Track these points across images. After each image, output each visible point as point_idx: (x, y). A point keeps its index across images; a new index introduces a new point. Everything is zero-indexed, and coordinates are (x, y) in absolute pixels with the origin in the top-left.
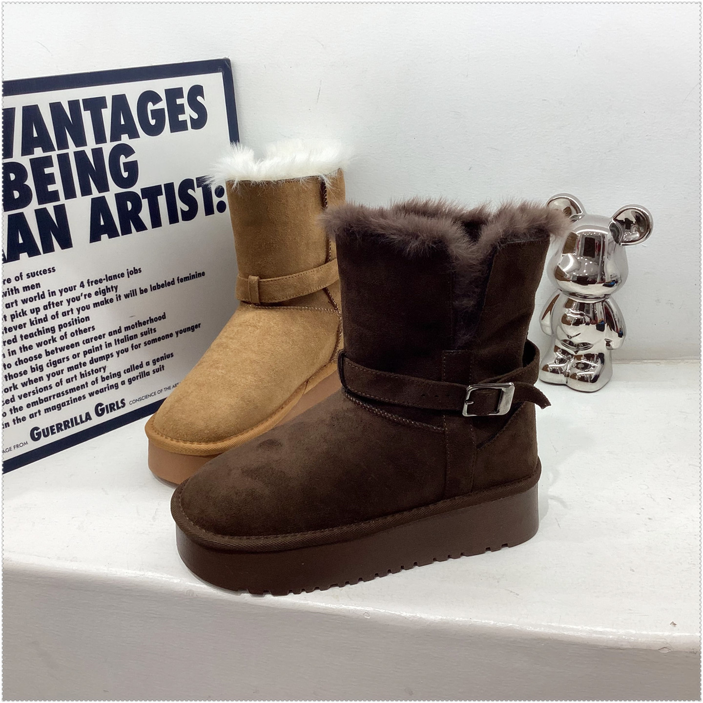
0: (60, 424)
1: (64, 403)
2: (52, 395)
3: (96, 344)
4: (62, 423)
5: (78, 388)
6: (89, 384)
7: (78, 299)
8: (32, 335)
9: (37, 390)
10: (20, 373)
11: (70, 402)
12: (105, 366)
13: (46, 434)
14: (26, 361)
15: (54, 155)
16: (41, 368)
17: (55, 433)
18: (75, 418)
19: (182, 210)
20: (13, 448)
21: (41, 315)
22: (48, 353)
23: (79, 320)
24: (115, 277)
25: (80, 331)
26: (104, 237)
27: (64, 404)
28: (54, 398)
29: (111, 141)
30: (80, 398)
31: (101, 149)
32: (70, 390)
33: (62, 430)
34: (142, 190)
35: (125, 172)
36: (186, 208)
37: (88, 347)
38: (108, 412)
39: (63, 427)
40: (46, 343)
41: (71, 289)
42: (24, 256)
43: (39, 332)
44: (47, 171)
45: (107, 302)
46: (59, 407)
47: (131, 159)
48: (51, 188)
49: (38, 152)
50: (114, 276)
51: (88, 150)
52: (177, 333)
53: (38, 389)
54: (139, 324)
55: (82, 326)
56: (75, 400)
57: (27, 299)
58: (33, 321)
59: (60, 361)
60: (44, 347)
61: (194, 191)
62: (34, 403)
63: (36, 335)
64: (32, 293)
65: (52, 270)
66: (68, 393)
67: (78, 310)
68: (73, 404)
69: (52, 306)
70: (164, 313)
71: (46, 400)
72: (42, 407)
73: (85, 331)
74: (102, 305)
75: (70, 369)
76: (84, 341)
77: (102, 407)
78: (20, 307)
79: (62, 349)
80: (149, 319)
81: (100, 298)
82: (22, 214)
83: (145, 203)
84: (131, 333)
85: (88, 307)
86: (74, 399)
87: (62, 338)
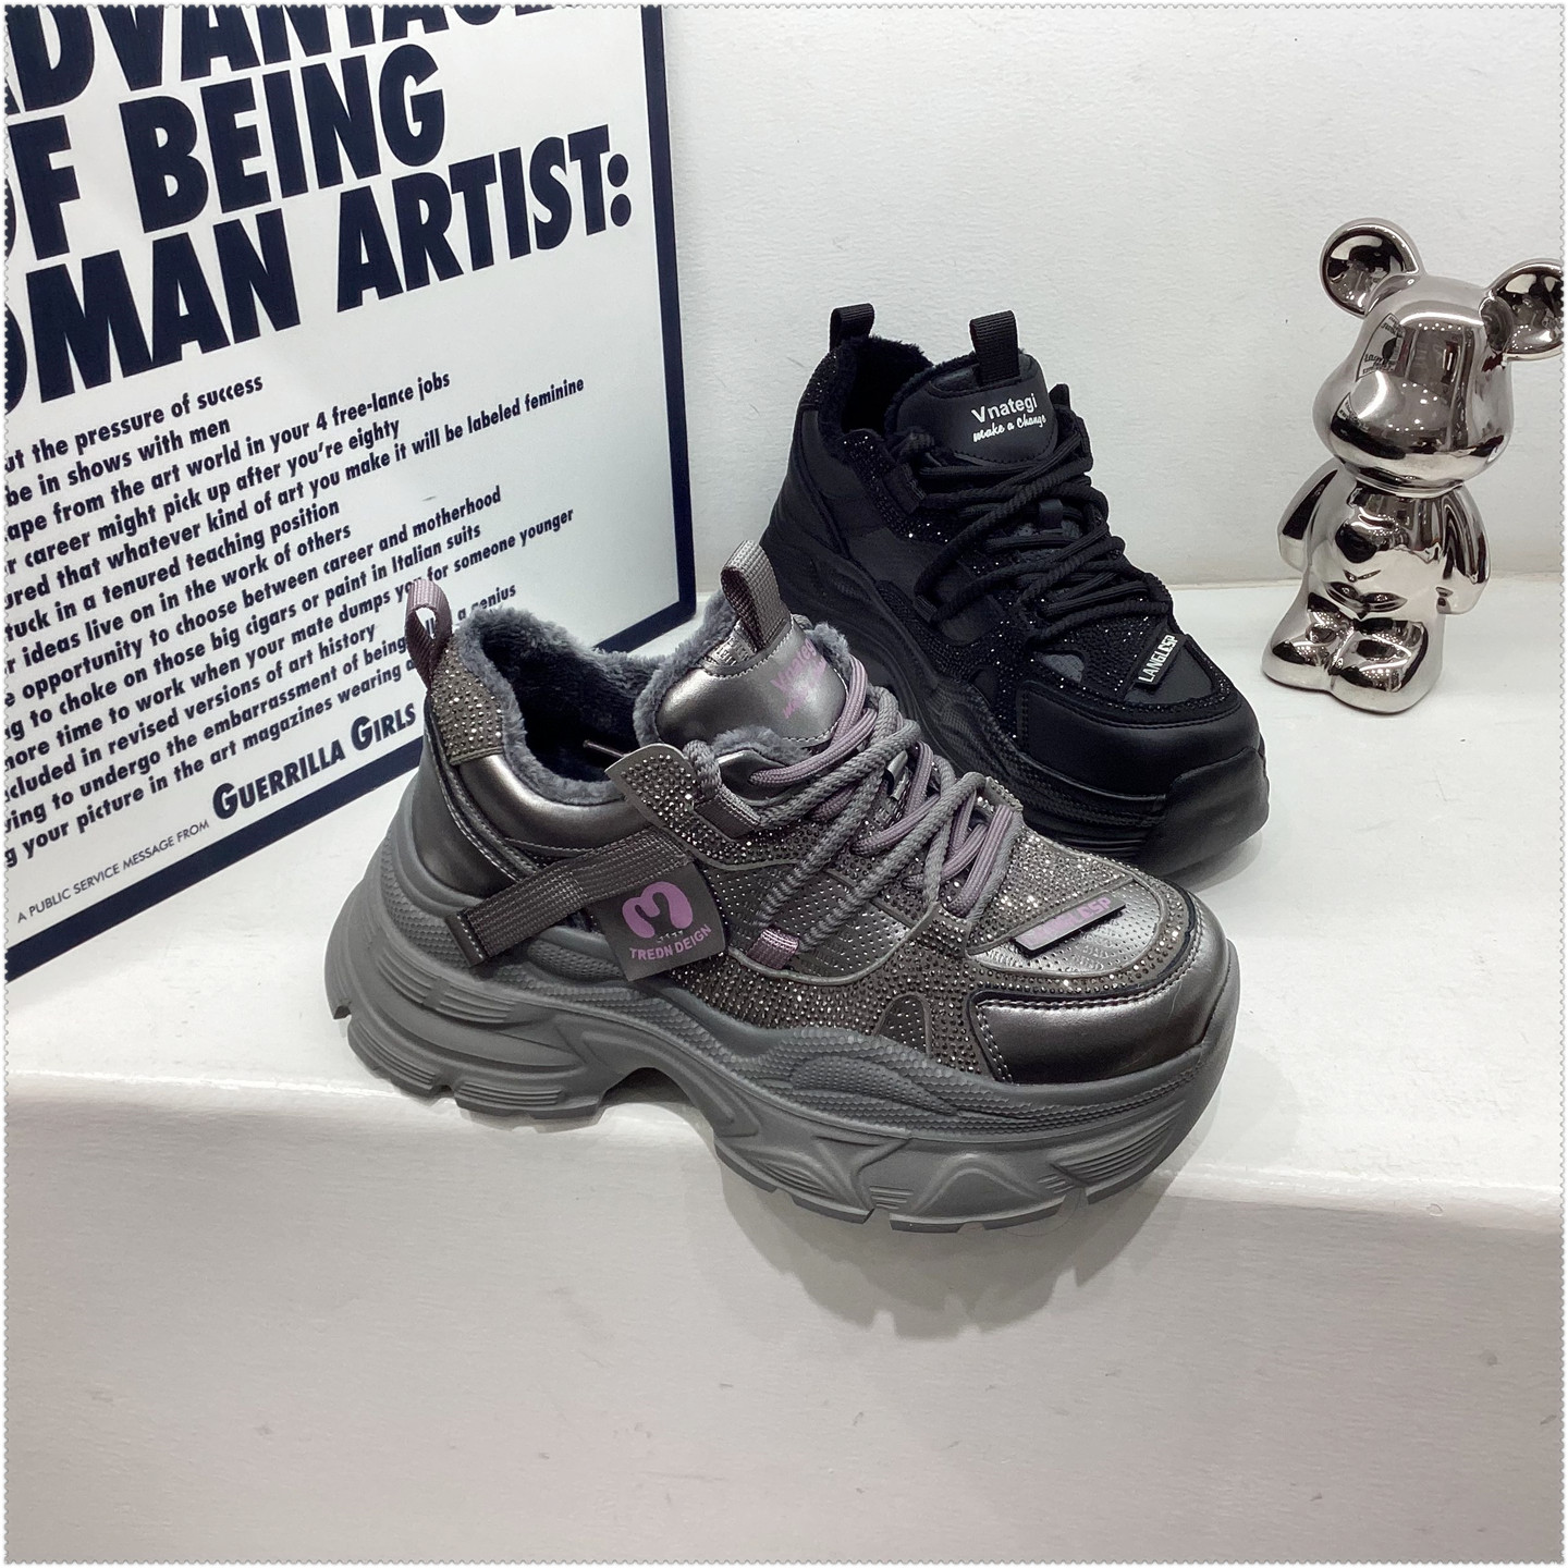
0: (278, 773)
1: (286, 721)
2: (259, 702)
3: (352, 570)
4: (283, 771)
5: (315, 683)
6: (340, 672)
7: (312, 458)
8: (212, 555)
9: (226, 693)
10: (189, 652)
11: (298, 719)
12: (373, 626)
13: (248, 800)
14: (201, 620)
15: (256, 75)
16: (234, 638)
17: (267, 795)
18: (311, 756)
19: (536, 219)
20: (175, 839)
21: (232, 504)
22: (249, 600)
23: (315, 511)
24: (393, 399)
25: (319, 541)
26: (370, 294)
27: (285, 725)
28: (264, 711)
29: (385, 38)
30: (319, 708)
31: (362, 59)
32: (298, 688)
33: (282, 788)
34: (451, 167)
35: (415, 121)
36: (546, 215)
37: (335, 579)
38: (379, 739)
39: (284, 781)
40: (245, 573)
41: (298, 433)
42: (191, 349)
43: (230, 547)
44: (242, 120)
45: (375, 464)
46: (274, 732)
47: (428, 86)
48: (250, 167)
49: (221, 71)
50: (390, 396)
51: (333, 62)
52: (523, 536)
53: (229, 690)
54: (445, 517)
55: (323, 527)
56: (310, 712)
57: (200, 462)
58: (215, 519)
59: (275, 618)
60: (240, 584)
61: (564, 170)
62: (222, 726)
63: (222, 556)
64: (211, 447)
65: (255, 386)
66: (293, 696)
67: (314, 488)
68: (306, 721)
69: (255, 478)
70: (498, 488)
71: (248, 715)
72: (238, 733)
73: (330, 539)
74: (364, 472)
75: (298, 636)
76: (327, 564)
77: (367, 726)
78: (185, 484)
79: (280, 588)
80: (465, 503)
81: (361, 455)
82: (184, 239)
83: (458, 201)
84: (427, 539)
85: (335, 479)
86: (307, 711)
87: (280, 559)
